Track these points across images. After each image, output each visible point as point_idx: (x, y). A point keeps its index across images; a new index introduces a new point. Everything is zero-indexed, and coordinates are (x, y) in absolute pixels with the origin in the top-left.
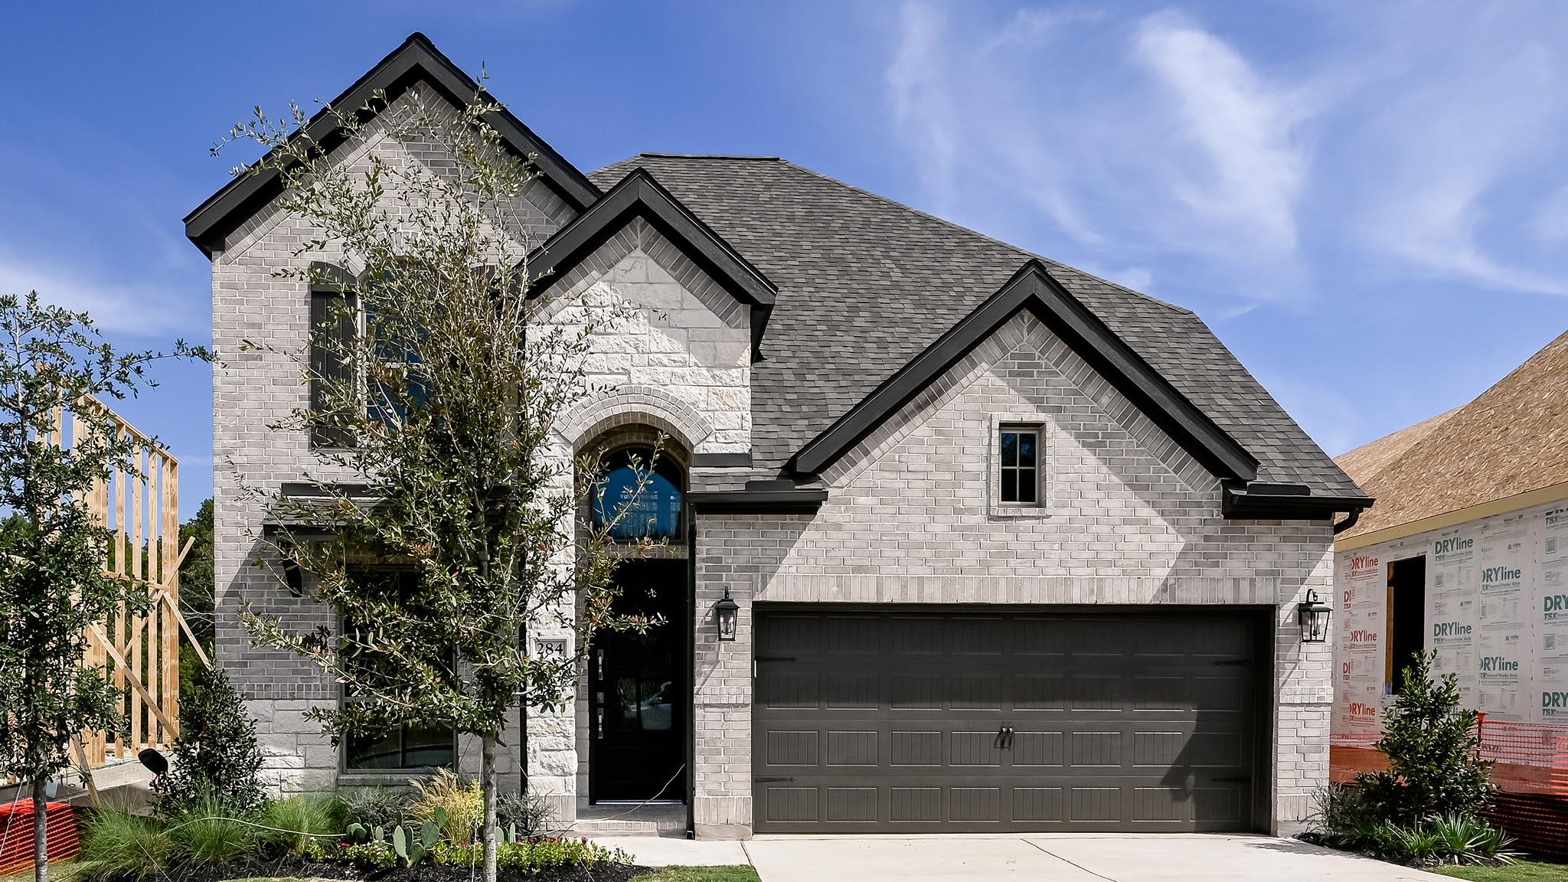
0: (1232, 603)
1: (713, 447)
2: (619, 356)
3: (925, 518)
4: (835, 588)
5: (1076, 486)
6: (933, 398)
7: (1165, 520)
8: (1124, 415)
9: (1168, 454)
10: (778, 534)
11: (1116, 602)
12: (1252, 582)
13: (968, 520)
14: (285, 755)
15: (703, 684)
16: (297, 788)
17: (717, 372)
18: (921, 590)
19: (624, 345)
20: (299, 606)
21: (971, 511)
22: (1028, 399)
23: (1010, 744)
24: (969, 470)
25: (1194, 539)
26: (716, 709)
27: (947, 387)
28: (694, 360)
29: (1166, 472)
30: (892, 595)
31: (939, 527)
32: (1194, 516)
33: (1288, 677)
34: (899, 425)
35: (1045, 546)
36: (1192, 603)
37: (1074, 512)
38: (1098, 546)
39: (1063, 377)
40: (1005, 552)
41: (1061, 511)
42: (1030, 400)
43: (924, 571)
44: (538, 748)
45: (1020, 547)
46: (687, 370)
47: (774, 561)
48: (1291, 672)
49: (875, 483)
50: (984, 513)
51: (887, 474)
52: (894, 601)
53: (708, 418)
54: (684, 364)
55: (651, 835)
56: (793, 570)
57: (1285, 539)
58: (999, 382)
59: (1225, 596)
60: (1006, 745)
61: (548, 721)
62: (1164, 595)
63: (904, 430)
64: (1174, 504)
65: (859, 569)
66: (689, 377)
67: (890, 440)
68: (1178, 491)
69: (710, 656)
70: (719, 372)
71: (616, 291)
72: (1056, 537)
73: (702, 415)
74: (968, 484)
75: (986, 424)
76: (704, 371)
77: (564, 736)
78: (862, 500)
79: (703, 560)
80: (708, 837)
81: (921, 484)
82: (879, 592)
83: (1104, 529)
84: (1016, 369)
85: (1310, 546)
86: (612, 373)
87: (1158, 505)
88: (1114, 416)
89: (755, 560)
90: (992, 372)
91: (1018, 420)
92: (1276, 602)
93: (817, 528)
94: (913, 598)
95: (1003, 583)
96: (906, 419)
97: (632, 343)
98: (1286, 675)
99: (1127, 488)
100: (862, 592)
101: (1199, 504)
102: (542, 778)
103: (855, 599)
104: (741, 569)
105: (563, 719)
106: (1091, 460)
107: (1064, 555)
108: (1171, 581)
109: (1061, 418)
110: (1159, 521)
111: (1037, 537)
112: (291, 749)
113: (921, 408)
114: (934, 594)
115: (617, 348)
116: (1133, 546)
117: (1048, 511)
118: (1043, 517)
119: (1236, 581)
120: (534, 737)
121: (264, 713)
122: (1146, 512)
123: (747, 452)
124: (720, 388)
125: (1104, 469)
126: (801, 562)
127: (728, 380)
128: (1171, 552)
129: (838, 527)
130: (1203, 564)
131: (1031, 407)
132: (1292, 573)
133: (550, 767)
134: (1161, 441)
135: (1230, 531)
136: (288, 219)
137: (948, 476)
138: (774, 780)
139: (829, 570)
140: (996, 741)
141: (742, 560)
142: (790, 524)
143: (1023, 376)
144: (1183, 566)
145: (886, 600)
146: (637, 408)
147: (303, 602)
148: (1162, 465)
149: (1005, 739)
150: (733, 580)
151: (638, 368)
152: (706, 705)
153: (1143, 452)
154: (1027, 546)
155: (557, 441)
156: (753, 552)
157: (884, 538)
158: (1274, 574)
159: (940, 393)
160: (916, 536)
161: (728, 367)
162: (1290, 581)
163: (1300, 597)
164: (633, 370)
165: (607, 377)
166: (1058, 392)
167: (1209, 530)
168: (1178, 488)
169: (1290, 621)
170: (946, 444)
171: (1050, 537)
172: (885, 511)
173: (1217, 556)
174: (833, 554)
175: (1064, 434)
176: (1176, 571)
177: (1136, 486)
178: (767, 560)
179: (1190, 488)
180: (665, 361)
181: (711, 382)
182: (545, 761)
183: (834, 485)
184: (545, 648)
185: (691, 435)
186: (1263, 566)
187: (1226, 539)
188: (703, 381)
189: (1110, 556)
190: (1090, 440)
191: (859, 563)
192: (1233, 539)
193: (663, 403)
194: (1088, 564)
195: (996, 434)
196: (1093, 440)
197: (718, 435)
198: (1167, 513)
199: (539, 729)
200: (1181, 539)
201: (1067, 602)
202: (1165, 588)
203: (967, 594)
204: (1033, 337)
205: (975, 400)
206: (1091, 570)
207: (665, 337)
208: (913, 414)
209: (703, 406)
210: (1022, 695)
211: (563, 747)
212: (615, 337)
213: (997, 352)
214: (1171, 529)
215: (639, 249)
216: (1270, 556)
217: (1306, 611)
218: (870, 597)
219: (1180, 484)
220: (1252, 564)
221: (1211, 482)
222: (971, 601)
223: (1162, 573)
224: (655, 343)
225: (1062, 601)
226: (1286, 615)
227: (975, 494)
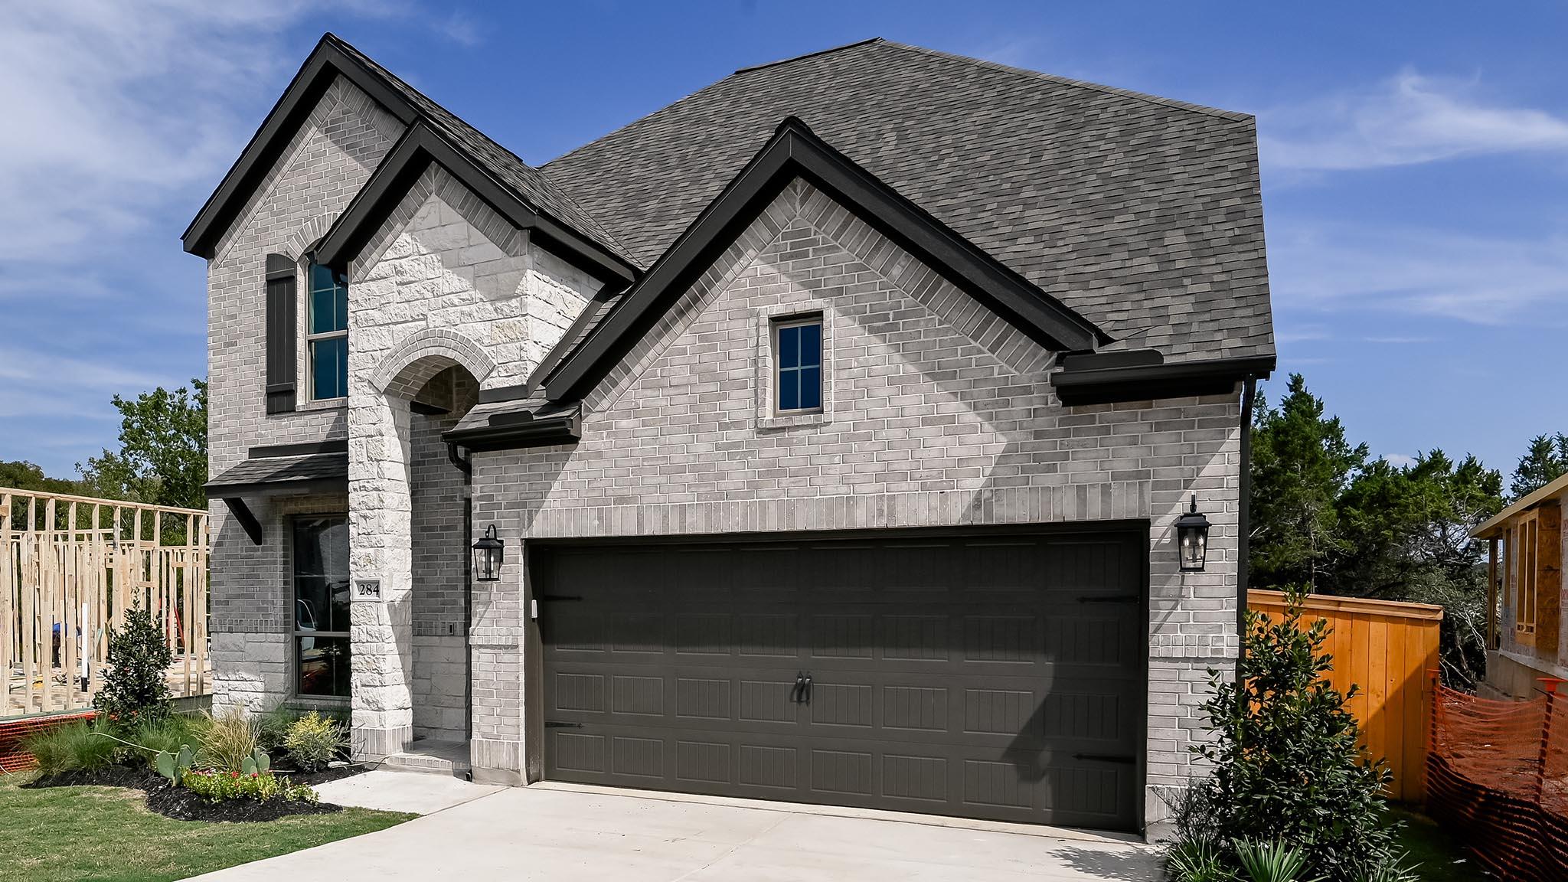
0: (1075, 519)
1: (496, 382)
2: (418, 302)
3: (685, 437)
4: (597, 522)
5: (861, 383)
6: (696, 300)
7: (979, 415)
8: (923, 286)
9: (982, 329)
10: (543, 467)
11: (912, 524)
12: (1106, 489)
13: (735, 435)
14: (252, 681)
15: (478, 625)
16: (259, 709)
17: (499, 304)
18: (683, 521)
19: (423, 291)
20: (259, 553)
21: (738, 425)
22: (802, 284)
23: (808, 698)
24: (737, 377)
25: (1019, 436)
26: (488, 651)
27: (710, 285)
28: (480, 296)
29: (980, 352)
30: (653, 527)
31: (702, 448)
32: (1019, 406)
33: (1165, 620)
34: (660, 335)
35: (823, 460)
36: (1017, 521)
37: (859, 415)
38: (889, 455)
39: (845, 251)
40: (774, 471)
41: (843, 416)
42: (806, 285)
43: (686, 498)
44: (359, 684)
45: (793, 463)
46: (473, 307)
47: (539, 496)
48: (1170, 613)
49: (637, 404)
50: (752, 425)
51: (649, 392)
52: (656, 533)
53: (491, 353)
54: (472, 302)
55: (446, 773)
56: (558, 504)
57: (1159, 427)
58: (769, 270)
59: (1066, 510)
60: (804, 698)
61: (367, 659)
62: (977, 512)
63: (665, 340)
64: (991, 394)
65: (621, 500)
66: (475, 314)
67: (651, 353)
68: (996, 376)
69: (484, 596)
70: (500, 305)
71: (416, 240)
72: (836, 448)
73: (485, 351)
74: (735, 394)
75: (753, 321)
76: (488, 306)
77: (379, 674)
78: (624, 423)
79: (478, 499)
80: (482, 781)
81: (684, 399)
82: (640, 524)
83: (897, 433)
84: (789, 251)
85: (1200, 434)
86: (414, 320)
87: (968, 397)
88: (908, 289)
89: (523, 496)
90: (761, 259)
91: (789, 311)
92: (1144, 516)
93: (580, 458)
94: (675, 530)
95: (772, 508)
96: (667, 328)
97: (429, 288)
98: (1161, 617)
99: (927, 378)
100: (623, 524)
101: (1027, 390)
102: (362, 711)
103: (616, 531)
104: (511, 506)
105: (378, 656)
106: (879, 347)
107: (846, 468)
108: (986, 495)
109: (841, 301)
110: (971, 417)
111: (813, 449)
112: (256, 675)
113: (681, 313)
114: (697, 524)
115: (418, 296)
116: (934, 453)
117: (824, 418)
118: (821, 425)
119: (1081, 489)
120: (356, 673)
121: (238, 644)
122: (953, 407)
123: (525, 383)
124: (502, 321)
125: (897, 358)
126: (564, 495)
127: (508, 312)
128: (987, 457)
129: (599, 455)
130: (1032, 470)
131: (806, 293)
132: (1171, 473)
133: (369, 703)
134: (974, 313)
135: (1073, 421)
136: (253, 221)
137: (712, 387)
138: (562, 725)
139: (590, 503)
140: (792, 694)
141: (512, 496)
142: (555, 455)
143: (797, 258)
144: (1004, 473)
145: (646, 532)
146: (433, 351)
147: (263, 549)
148: (974, 344)
149: (802, 691)
150: (503, 518)
151: (433, 312)
152: (481, 646)
153: (948, 330)
154: (801, 462)
155: (372, 392)
156: (521, 488)
157: (645, 464)
158: (1141, 476)
159: (703, 292)
160: (678, 459)
161: (509, 298)
162: (1166, 485)
163: (1181, 508)
164: (429, 314)
165: (409, 324)
166: (839, 270)
167: (1041, 423)
168: (996, 371)
169: (1166, 541)
170: (710, 350)
171: (829, 449)
172: (646, 433)
173: (1055, 457)
174: (595, 484)
175: (847, 320)
176: (993, 481)
177: (938, 375)
178: (533, 496)
179: (1013, 370)
180: (456, 301)
181: (494, 316)
182: (365, 696)
183: (597, 409)
184: (365, 589)
185: (477, 373)
186: (1122, 465)
187: (1067, 434)
188: (487, 316)
189: (904, 467)
190: (877, 323)
191: (620, 493)
192: (1077, 433)
193: (453, 344)
194: (879, 478)
195: (766, 331)
196: (881, 324)
197: (500, 369)
198: (980, 406)
199: (360, 666)
200: (1001, 438)
201: (851, 527)
202: (977, 504)
203: (732, 523)
204: (807, 207)
205: (742, 295)
206: (878, 486)
207: (455, 277)
208: (674, 321)
209: (487, 341)
210: (821, 640)
211: (378, 684)
212: (416, 284)
213: (766, 234)
214: (987, 426)
215: (433, 194)
216: (1133, 452)
217: (1193, 527)
218: (631, 530)
219: (999, 367)
220: (1106, 466)
221: (1044, 357)
222: (737, 530)
223: (975, 484)
224: (447, 284)
225: (844, 526)
226: (1161, 532)
227: (742, 405)
